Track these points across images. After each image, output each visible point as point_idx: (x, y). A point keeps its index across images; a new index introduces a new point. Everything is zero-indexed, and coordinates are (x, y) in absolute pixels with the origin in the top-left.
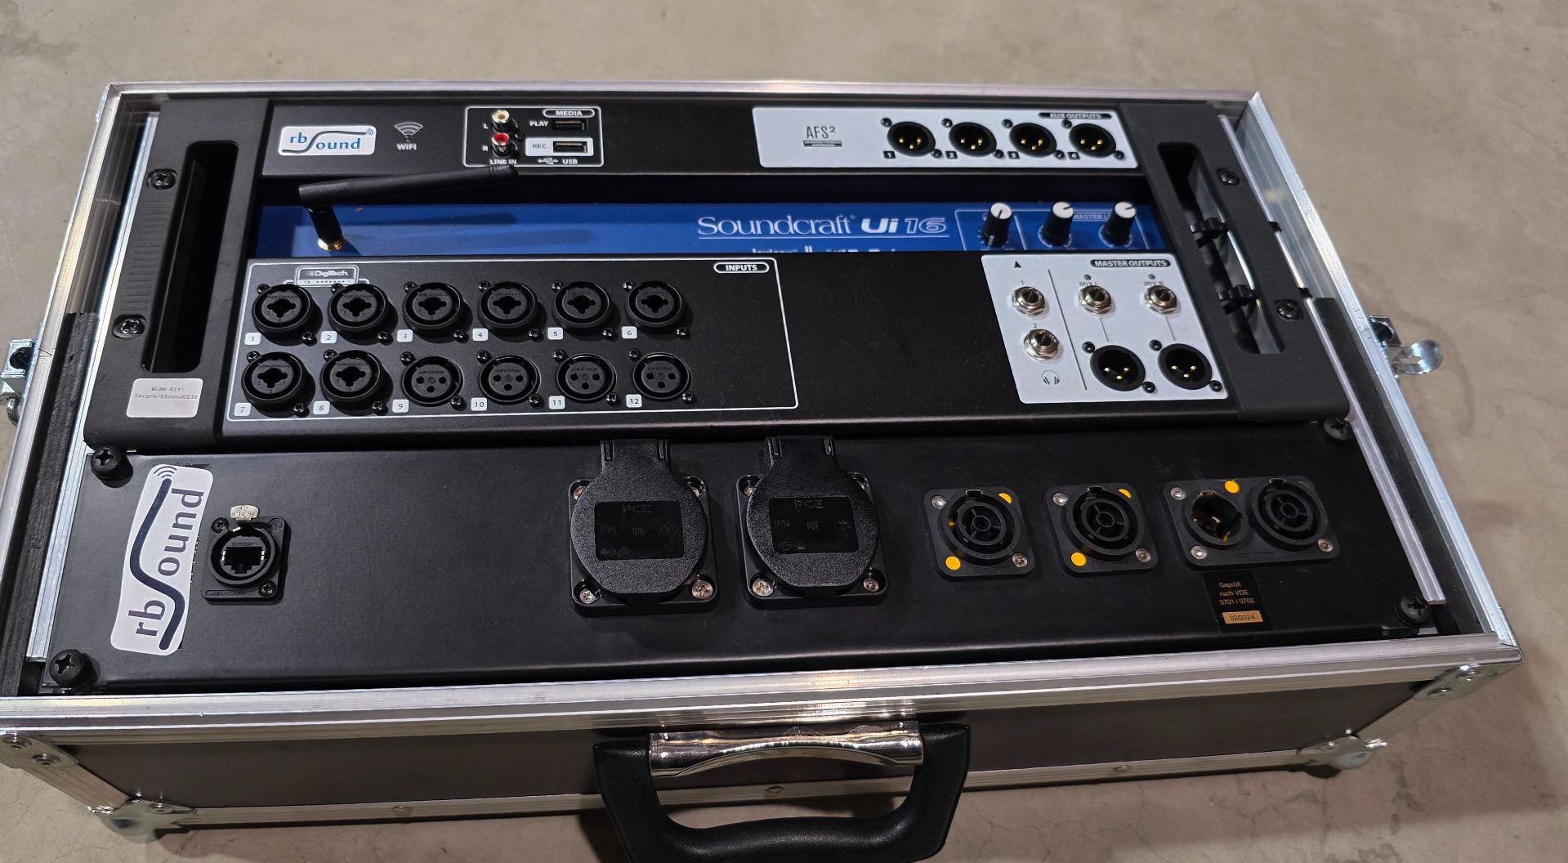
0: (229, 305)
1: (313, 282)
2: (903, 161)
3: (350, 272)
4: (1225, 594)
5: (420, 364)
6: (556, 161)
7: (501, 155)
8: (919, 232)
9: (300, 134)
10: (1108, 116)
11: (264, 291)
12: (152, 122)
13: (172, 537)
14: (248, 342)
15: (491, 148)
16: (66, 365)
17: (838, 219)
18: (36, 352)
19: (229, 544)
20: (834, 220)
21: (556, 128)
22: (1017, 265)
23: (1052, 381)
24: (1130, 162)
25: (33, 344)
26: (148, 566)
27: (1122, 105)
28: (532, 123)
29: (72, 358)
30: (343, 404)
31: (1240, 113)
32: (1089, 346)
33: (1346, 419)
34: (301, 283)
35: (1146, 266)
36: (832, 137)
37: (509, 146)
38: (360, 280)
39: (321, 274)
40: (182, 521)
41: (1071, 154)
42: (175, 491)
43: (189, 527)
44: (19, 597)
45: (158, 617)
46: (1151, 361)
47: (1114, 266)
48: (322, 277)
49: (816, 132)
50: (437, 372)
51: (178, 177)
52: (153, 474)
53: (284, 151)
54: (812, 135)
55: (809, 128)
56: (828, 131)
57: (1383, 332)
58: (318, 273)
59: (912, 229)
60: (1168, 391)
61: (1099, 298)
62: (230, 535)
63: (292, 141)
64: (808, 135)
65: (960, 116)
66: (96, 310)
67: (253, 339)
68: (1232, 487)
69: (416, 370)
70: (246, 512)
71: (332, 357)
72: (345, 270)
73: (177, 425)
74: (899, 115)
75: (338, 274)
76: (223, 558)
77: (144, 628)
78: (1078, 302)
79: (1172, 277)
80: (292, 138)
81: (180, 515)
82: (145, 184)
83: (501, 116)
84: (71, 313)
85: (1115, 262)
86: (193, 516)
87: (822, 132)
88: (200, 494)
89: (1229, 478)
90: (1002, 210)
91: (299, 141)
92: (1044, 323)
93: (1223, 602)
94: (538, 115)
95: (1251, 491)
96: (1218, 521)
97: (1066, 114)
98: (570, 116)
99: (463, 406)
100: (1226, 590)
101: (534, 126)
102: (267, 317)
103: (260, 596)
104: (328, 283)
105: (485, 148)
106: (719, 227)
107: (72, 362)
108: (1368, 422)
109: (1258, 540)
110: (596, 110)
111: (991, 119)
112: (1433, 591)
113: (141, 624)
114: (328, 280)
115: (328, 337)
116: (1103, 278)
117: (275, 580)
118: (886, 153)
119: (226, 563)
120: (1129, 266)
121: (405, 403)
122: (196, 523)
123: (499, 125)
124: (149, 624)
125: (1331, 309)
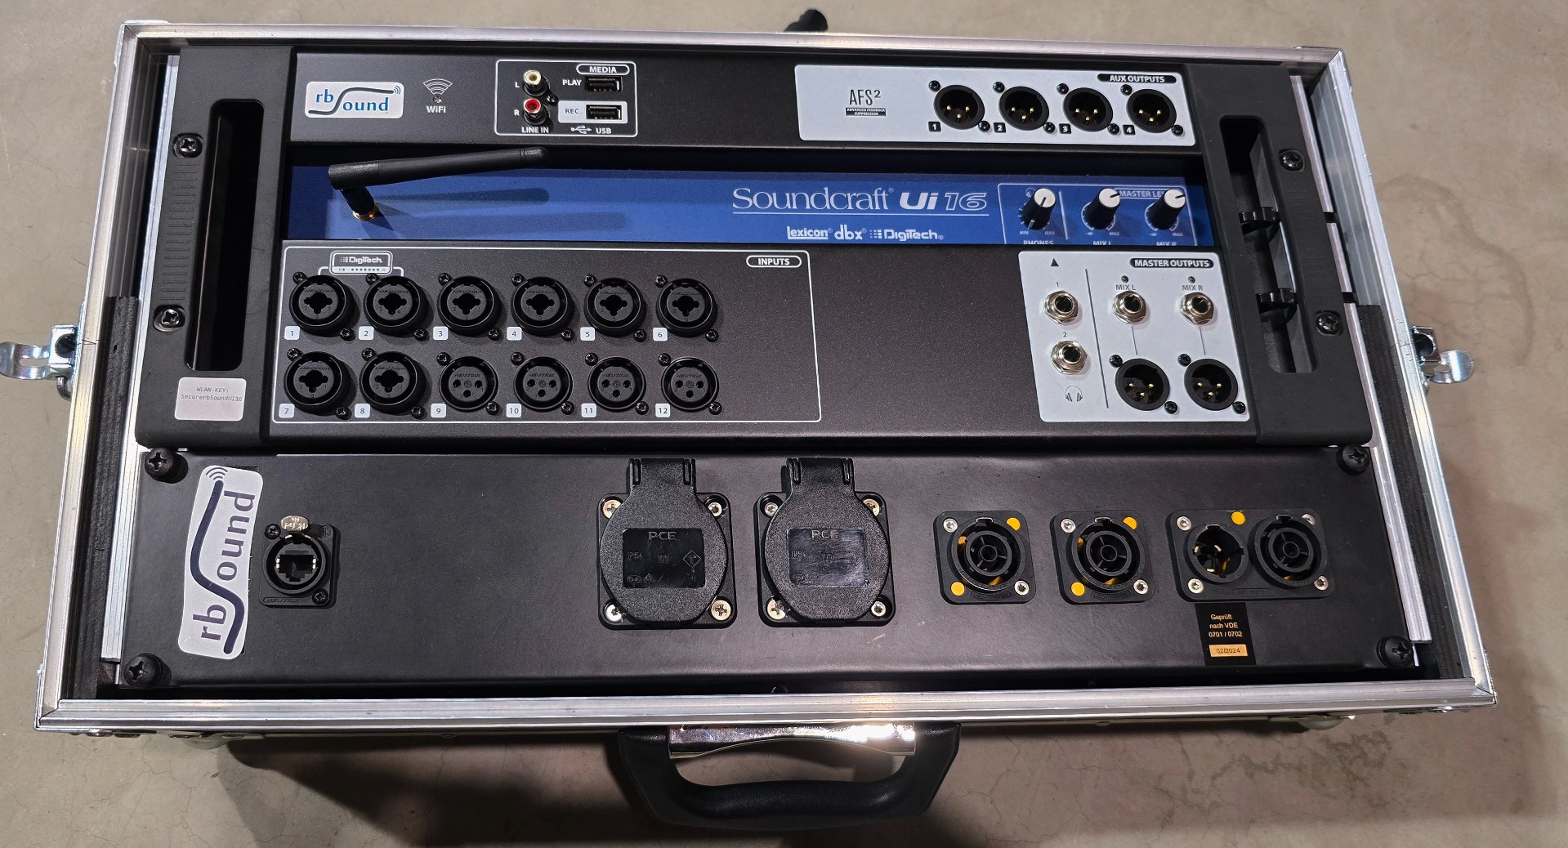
1: (348, 270)
2: (950, 134)
3: (385, 258)
4: (1215, 627)
5: (455, 366)
6: (589, 130)
7: (534, 121)
8: (958, 210)
9: (326, 90)
10: (1171, 80)
11: (302, 280)
13: (228, 541)
14: (287, 337)
15: (522, 112)
16: (110, 355)
17: (876, 191)
18: (79, 339)
19: (282, 551)
20: (872, 193)
22: (1055, 264)
23: (1074, 397)
24: (1188, 139)
25: (76, 329)
26: (208, 571)
28: (564, 82)
29: (115, 347)
30: (381, 406)
31: (1315, 76)
32: (1116, 361)
33: (1366, 445)
34: (336, 271)
35: (1187, 267)
36: (877, 104)
37: (543, 113)
38: (395, 268)
39: (356, 260)
40: (236, 524)
41: (1126, 127)
42: (227, 494)
43: (243, 531)
45: (221, 621)
46: (1176, 377)
47: (1154, 266)
48: (356, 264)
49: (860, 97)
50: (472, 375)
51: (204, 141)
52: (208, 475)
53: (310, 112)
54: (855, 101)
55: (852, 91)
56: (872, 96)
57: (1422, 344)
58: (352, 260)
59: (951, 206)
60: (1191, 412)
61: (1134, 306)
62: (283, 542)
63: (318, 101)
64: (851, 101)
65: (1014, 78)
67: (292, 333)
68: (1238, 518)
69: (452, 372)
70: (295, 523)
71: (372, 357)
72: (379, 256)
73: (224, 429)
74: (950, 77)
75: (373, 260)
76: (278, 566)
77: (208, 632)
78: (1110, 305)
79: (1212, 283)
80: (318, 96)
81: (234, 518)
82: (172, 151)
83: (533, 77)
84: (111, 296)
85: (1156, 261)
86: (247, 520)
87: (866, 98)
88: (251, 498)
89: (1237, 509)
90: (1045, 196)
91: (326, 101)
92: (1076, 335)
93: (1211, 635)
94: (570, 73)
95: (1258, 525)
96: (1220, 550)
97: (1127, 76)
98: (604, 73)
99: (498, 411)
100: (1217, 622)
101: (566, 84)
102: (305, 313)
103: (314, 604)
104: (363, 271)
105: (517, 112)
106: (753, 201)
107: (117, 351)
108: (1389, 446)
109: (1256, 576)
110: (631, 66)
111: (1046, 83)
112: (1419, 629)
113: (205, 628)
114: (363, 268)
115: (366, 333)
116: (1144, 283)
117: (327, 588)
118: (931, 124)
119: (281, 570)
120: (1170, 266)
121: (443, 406)
122: (250, 527)
123: (531, 87)
124: (213, 629)
125: (1374, 318)
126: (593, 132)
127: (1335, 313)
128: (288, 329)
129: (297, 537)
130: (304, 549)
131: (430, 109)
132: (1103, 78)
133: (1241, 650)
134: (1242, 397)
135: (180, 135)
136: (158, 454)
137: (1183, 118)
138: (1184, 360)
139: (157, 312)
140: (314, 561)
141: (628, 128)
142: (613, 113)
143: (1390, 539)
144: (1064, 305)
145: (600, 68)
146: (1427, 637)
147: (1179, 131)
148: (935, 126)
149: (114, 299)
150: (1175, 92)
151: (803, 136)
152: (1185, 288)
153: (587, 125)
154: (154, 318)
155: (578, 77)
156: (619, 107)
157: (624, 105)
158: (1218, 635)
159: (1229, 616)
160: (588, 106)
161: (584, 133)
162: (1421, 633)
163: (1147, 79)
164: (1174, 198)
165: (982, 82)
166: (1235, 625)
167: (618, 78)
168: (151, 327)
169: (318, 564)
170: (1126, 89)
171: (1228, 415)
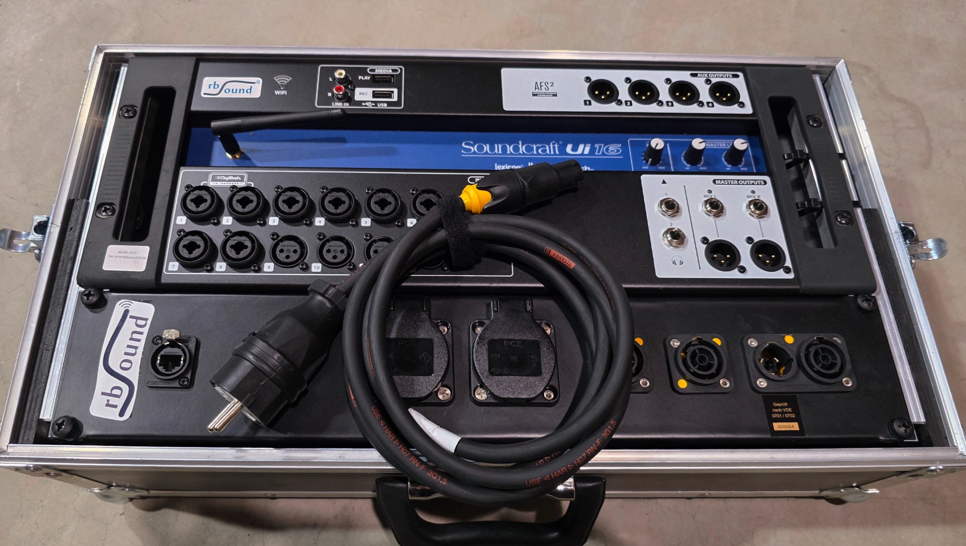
0: (167, 198)
1: (219, 184)
2: (597, 107)
3: (242, 177)
4: (776, 410)
5: (282, 240)
6: (373, 104)
7: (340, 100)
8: (603, 154)
9: (215, 82)
10: (737, 76)
11: (190, 189)
12: (124, 70)
13: (129, 346)
14: (178, 222)
15: (333, 94)
16: (68, 233)
17: (551, 144)
18: (49, 224)
19: (162, 353)
20: (549, 144)
21: (377, 81)
22: (664, 182)
23: (678, 263)
24: (748, 110)
25: (48, 218)
26: (114, 364)
27: (747, 68)
28: (360, 77)
29: (71, 228)
30: (235, 265)
31: (828, 74)
32: (705, 240)
33: (873, 295)
34: (211, 184)
35: (750, 184)
36: (552, 90)
37: (345, 94)
38: (249, 183)
39: (225, 178)
40: (135, 336)
41: (708, 103)
42: (131, 317)
43: (139, 340)
44: (36, 381)
45: (118, 396)
46: (745, 251)
47: (728, 184)
48: (224, 180)
49: (541, 86)
50: (292, 246)
51: (138, 110)
52: (120, 306)
53: (204, 94)
54: (538, 88)
55: (536, 83)
56: (549, 86)
57: (907, 234)
58: (223, 178)
59: (599, 152)
60: (754, 272)
61: (716, 207)
62: (163, 347)
63: (209, 88)
64: (536, 88)
65: (637, 75)
66: (88, 198)
67: (180, 220)
68: (789, 339)
69: (279, 244)
70: (171, 334)
71: (230, 234)
72: (239, 176)
73: (133, 276)
74: (597, 75)
75: (235, 178)
76: (158, 362)
77: (110, 403)
78: (701, 208)
79: (766, 193)
80: (210, 85)
81: (134, 332)
82: (118, 115)
83: (340, 74)
84: (72, 198)
85: (729, 181)
86: (141, 333)
87: (545, 86)
88: (146, 320)
89: (788, 333)
90: (657, 143)
91: (214, 88)
92: (677, 224)
93: (774, 416)
94: (364, 72)
95: (802, 343)
96: (777, 361)
97: (708, 74)
98: (384, 73)
99: (307, 268)
100: (777, 408)
101: (361, 79)
102: (190, 207)
103: (179, 386)
104: (229, 185)
105: (330, 94)
106: (474, 149)
107: (71, 232)
108: (889, 296)
109: (802, 376)
110: (401, 69)
111: (657, 78)
112: (917, 415)
113: (108, 401)
114: (229, 183)
115: (227, 220)
116: (721, 193)
117: (189, 376)
118: (585, 101)
119: (160, 365)
120: (739, 184)
121: (272, 265)
122: (143, 338)
123: (339, 79)
124: (113, 401)
125: (874, 217)
126: (376, 105)
127: (848, 213)
128: (179, 218)
129: (173, 343)
130: (176, 351)
131: (277, 93)
132: (693, 75)
133: (795, 426)
134: (788, 263)
135: (124, 106)
136: (90, 291)
137: (744, 96)
138: (750, 240)
139: (98, 207)
140: (182, 359)
141: (398, 103)
142: (389, 95)
143: (893, 355)
144: (671, 206)
145: (381, 70)
146: (923, 420)
147: (742, 105)
148: (587, 102)
149: (74, 200)
150: (740, 83)
151: (506, 108)
152: (749, 197)
153: (372, 102)
154: (96, 211)
155: (368, 75)
156: (393, 92)
157: (395, 90)
158: (779, 416)
159: (786, 404)
160: (373, 92)
161: (370, 106)
162: (919, 417)
163: (721, 75)
164: (740, 144)
165: (617, 78)
166: (790, 410)
167: (392, 76)
168: (94, 215)
169: (185, 361)
170: (708, 81)
171: (780, 274)
